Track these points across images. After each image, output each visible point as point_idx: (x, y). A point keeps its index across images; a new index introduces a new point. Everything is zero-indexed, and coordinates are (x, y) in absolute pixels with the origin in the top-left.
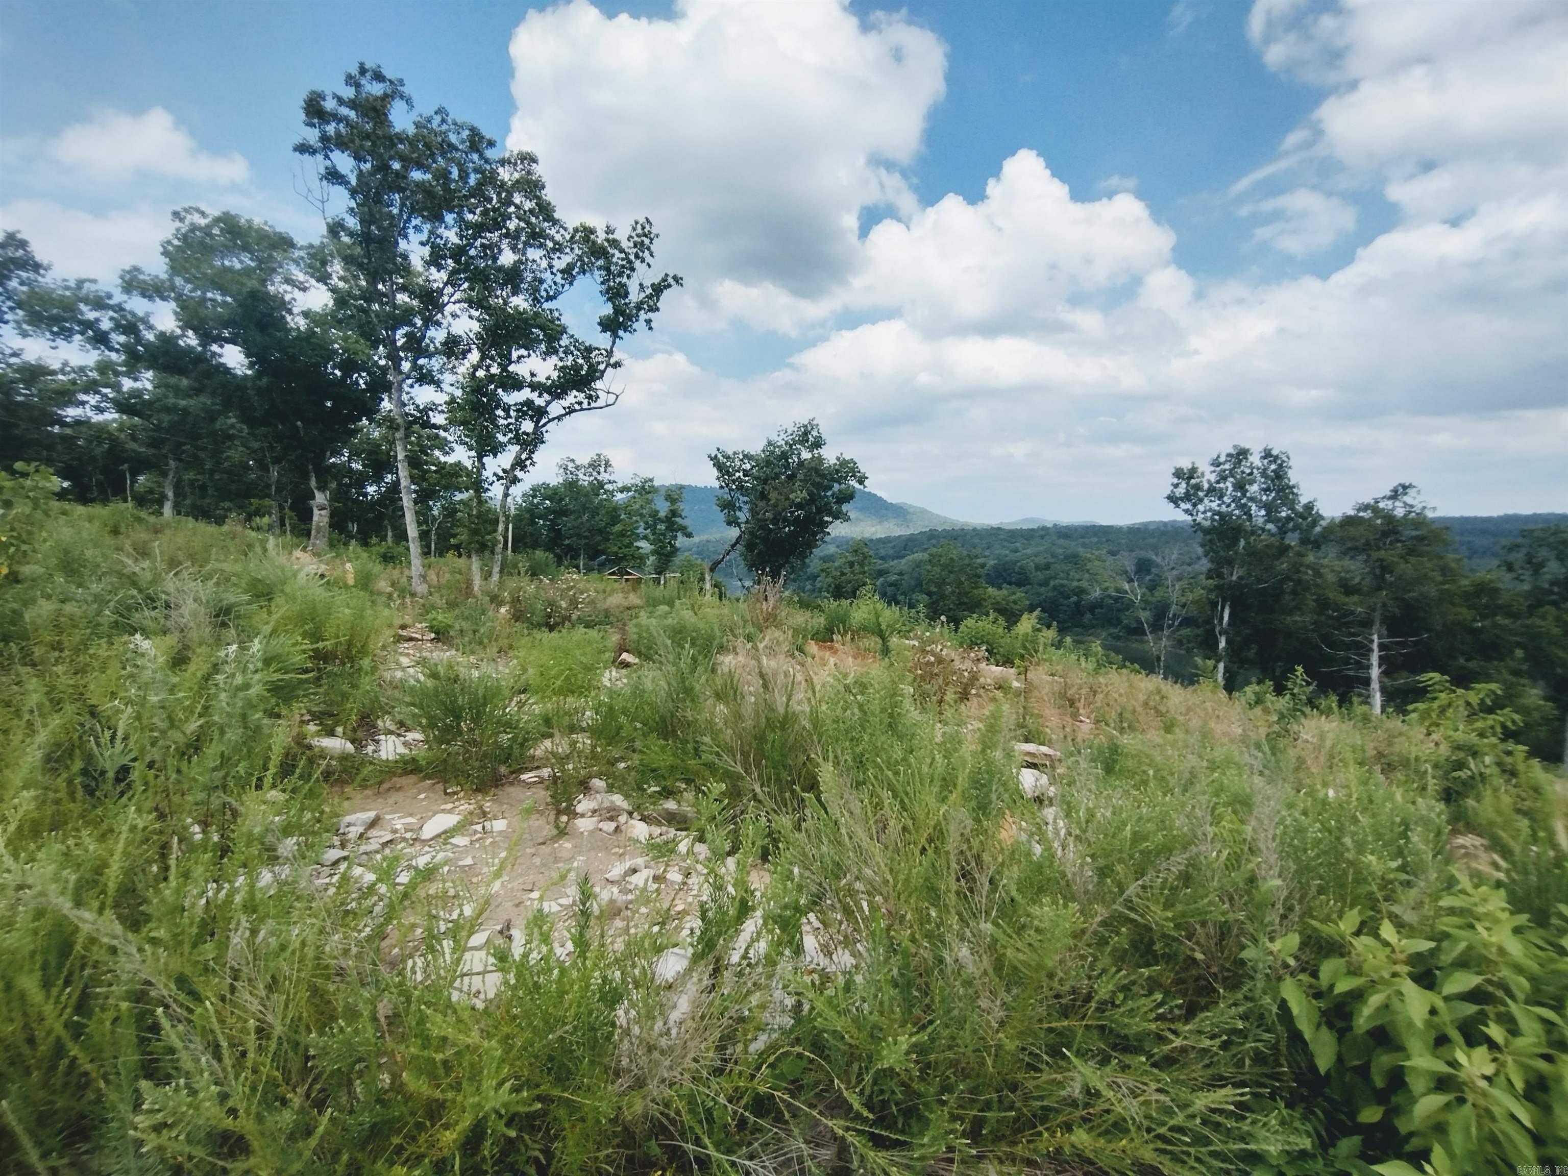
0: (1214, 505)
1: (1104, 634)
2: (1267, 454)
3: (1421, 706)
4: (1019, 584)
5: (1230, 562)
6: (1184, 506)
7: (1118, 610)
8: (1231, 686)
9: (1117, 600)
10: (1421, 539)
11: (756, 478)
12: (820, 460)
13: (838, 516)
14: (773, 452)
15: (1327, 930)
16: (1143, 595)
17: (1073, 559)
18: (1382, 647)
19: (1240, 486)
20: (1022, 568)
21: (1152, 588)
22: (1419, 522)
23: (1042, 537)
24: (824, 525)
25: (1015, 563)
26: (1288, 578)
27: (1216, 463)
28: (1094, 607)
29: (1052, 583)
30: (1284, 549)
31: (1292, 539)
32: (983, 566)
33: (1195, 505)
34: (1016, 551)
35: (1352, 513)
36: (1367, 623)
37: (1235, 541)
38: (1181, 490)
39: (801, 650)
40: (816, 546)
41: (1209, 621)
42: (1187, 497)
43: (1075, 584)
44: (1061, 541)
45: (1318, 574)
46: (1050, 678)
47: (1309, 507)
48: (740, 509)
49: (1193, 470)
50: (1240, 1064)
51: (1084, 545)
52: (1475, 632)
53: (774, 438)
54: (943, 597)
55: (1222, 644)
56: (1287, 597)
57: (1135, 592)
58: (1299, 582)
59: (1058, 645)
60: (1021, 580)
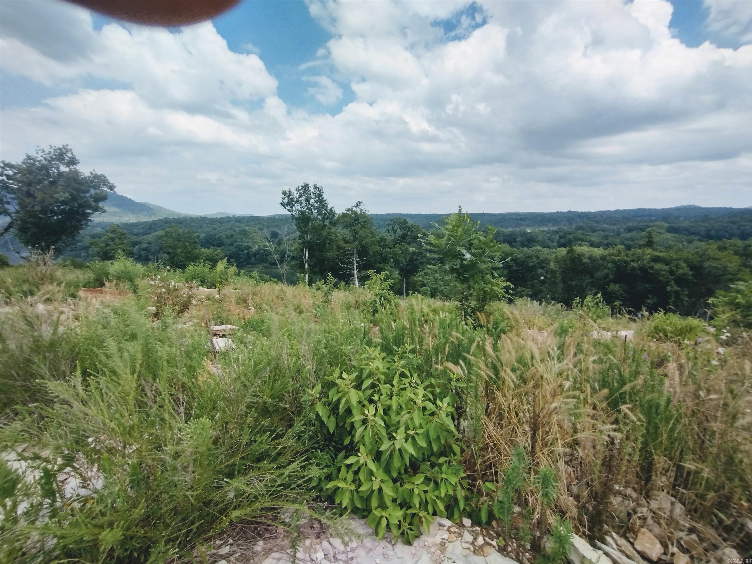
0: (299, 208)
1: (261, 267)
2: (315, 188)
3: (369, 282)
4: (219, 246)
5: (306, 232)
6: (287, 208)
7: (266, 255)
8: (310, 283)
9: (265, 251)
10: (365, 222)
11: (19, 182)
12: (76, 173)
13: (96, 209)
14: (33, 165)
15: (330, 378)
16: (275, 248)
17: (244, 233)
18: (357, 262)
19: (307, 200)
20: (219, 238)
21: (279, 244)
22: (364, 215)
23: (228, 222)
24: (85, 216)
25: (215, 235)
26: (327, 238)
27: (297, 190)
28: (255, 255)
29: (235, 244)
30: (325, 226)
31: (327, 222)
32: (198, 237)
33: (292, 208)
34: (215, 229)
35: (345, 212)
36: (352, 254)
37: (308, 223)
38: (286, 201)
39: (74, 296)
40: (82, 229)
41: (301, 257)
42: (288, 204)
43: (246, 244)
44: (237, 224)
45: (336, 236)
46: (234, 291)
47: (331, 209)
48: (8, 203)
49: (290, 191)
50: (304, 444)
51: (248, 226)
52: (381, 254)
53: (33, 154)
54: (176, 255)
55: (307, 267)
56: (327, 245)
57: (271, 246)
58: (331, 239)
59: (238, 274)
60: (220, 244)
